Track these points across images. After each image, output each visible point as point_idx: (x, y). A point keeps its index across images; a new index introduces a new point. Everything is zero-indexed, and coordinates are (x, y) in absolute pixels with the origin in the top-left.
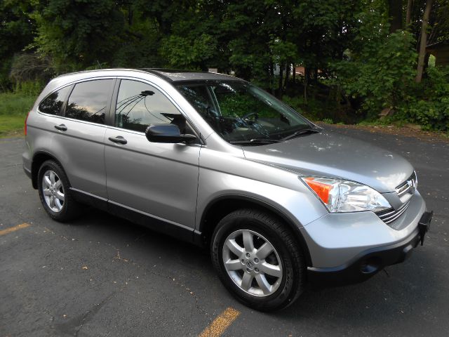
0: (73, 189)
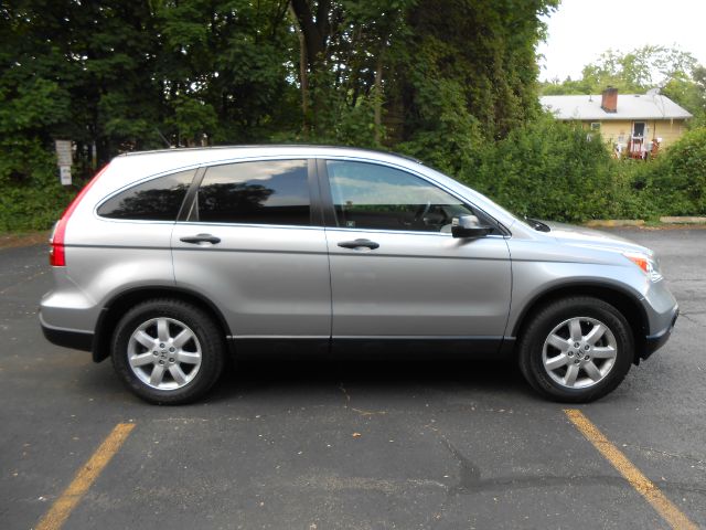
0: (234, 337)
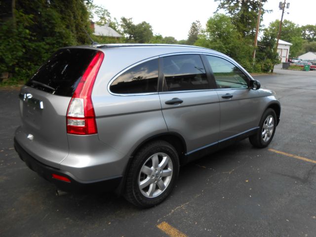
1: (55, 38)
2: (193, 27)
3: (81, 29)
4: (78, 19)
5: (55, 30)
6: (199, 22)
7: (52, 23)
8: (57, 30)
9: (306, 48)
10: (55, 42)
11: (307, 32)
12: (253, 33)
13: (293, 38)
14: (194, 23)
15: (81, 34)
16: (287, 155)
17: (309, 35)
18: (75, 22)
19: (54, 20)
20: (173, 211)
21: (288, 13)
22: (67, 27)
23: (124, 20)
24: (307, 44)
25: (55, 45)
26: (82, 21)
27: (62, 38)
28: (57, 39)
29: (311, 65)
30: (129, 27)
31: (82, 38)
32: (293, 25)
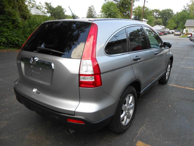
0: (141, 92)
1: (5, 16)
2: (89, 9)
3: (22, 9)
4: (19, 3)
5: (5, 10)
6: (93, 6)
7: (3, 5)
8: (6, 10)
9: (155, 23)
10: (5, 18)
11: (155, 14)
12: (129, 13)
13: (148, 17)
14: (90, 7)
15: (22, 13)
16: (181, 87)
17: (156, 15)
18: (18, 5)
19: (4, 2)
20: (139, 132)
21: (147, 2)
22: (13, 8)
23: (47, 4)
24: (155, 20)
25: (6, 21)
26: (22, 4)
27: (10, 16)
28: (7, 16)
29: (159, 32)
30: (50, 9)
31: (23, 16)
32: (148, 9)
